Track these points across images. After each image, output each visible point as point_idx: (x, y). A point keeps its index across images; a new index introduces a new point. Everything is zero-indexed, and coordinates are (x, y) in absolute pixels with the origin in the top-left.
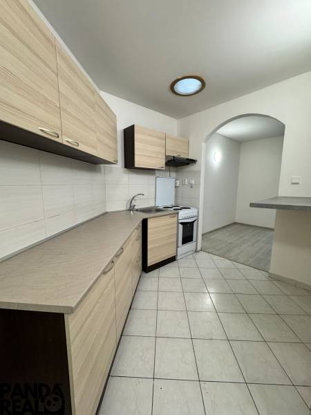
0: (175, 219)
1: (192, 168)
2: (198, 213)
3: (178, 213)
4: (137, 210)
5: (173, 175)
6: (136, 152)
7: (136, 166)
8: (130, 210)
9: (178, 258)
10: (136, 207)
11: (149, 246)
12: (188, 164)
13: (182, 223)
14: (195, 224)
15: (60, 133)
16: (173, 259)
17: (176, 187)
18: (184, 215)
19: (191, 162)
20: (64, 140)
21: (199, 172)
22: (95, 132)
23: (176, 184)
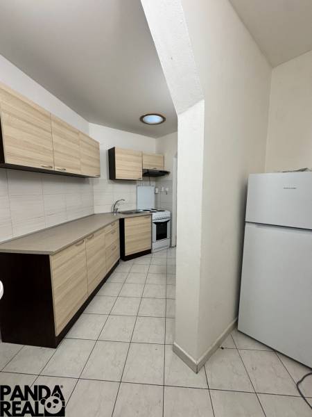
0: (150, 220)
1: (166, 178)
2: (171, 214)
3: (152, 215)
4: (119, 213)
5: (153, 183)
6: (117, 168)
7: (117, 178)
8: (114, 212)
9: (153, 251)
10: (118, 210)
11: (127, 240)
12: (163, 175)
13: (155, 223)
14: (168, 224)
15: (52, 165)
16: (148, 252)
17: (155, 194)
18: (157, 216)
19: (165, 173)
20: (56, 169)
21: (172, 181)
22: (79, 159)
23: (155, 191)
